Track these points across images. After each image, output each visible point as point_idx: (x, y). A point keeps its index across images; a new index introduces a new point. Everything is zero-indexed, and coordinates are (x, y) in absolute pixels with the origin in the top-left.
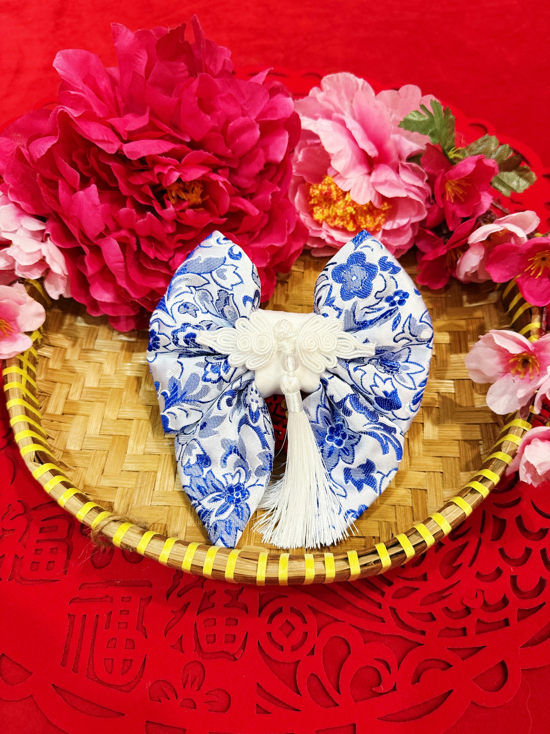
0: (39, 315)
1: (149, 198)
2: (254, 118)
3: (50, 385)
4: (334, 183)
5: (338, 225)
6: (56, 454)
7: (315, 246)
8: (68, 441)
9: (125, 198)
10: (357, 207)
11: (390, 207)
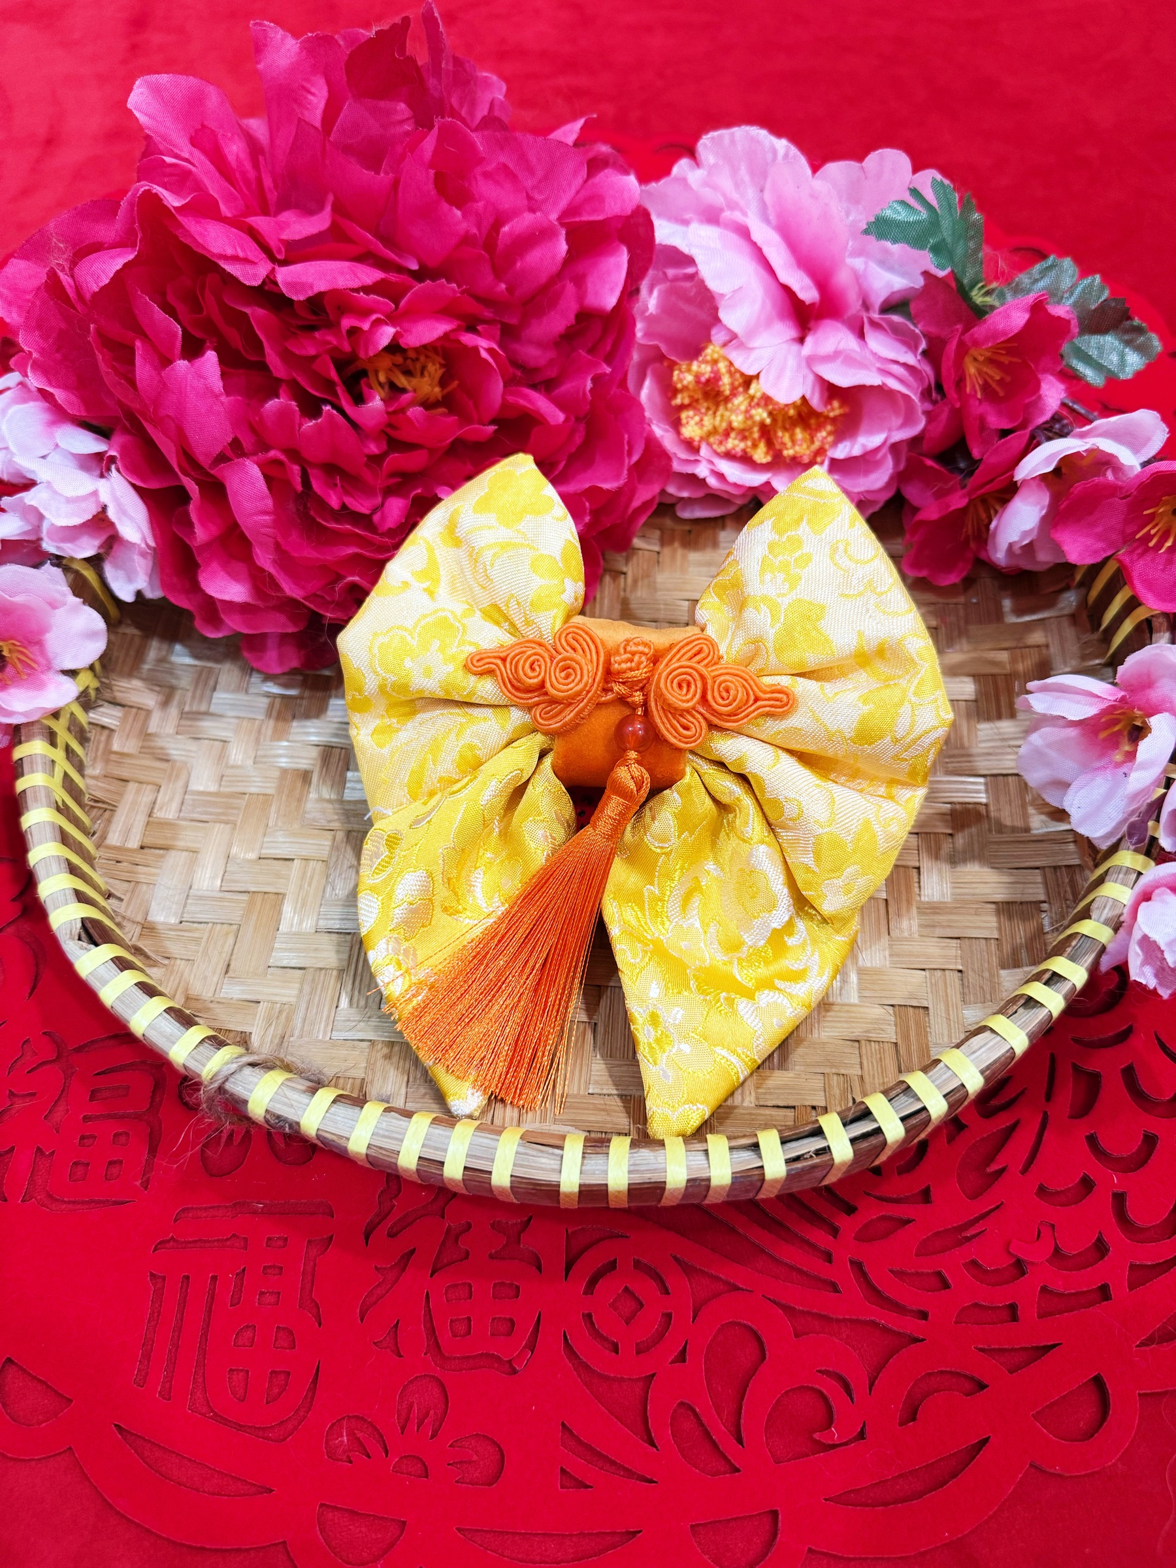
0: (92, 635)
1: (329, 385)
2: (553, 217)
3: (115, 786)
4: (725, 358)
5: (734, 449)
6: (127, 930)
7: (685, 494)
8: (153, 903)
9: (278, 381)
10: (774, 409)
11: (846, 410)
